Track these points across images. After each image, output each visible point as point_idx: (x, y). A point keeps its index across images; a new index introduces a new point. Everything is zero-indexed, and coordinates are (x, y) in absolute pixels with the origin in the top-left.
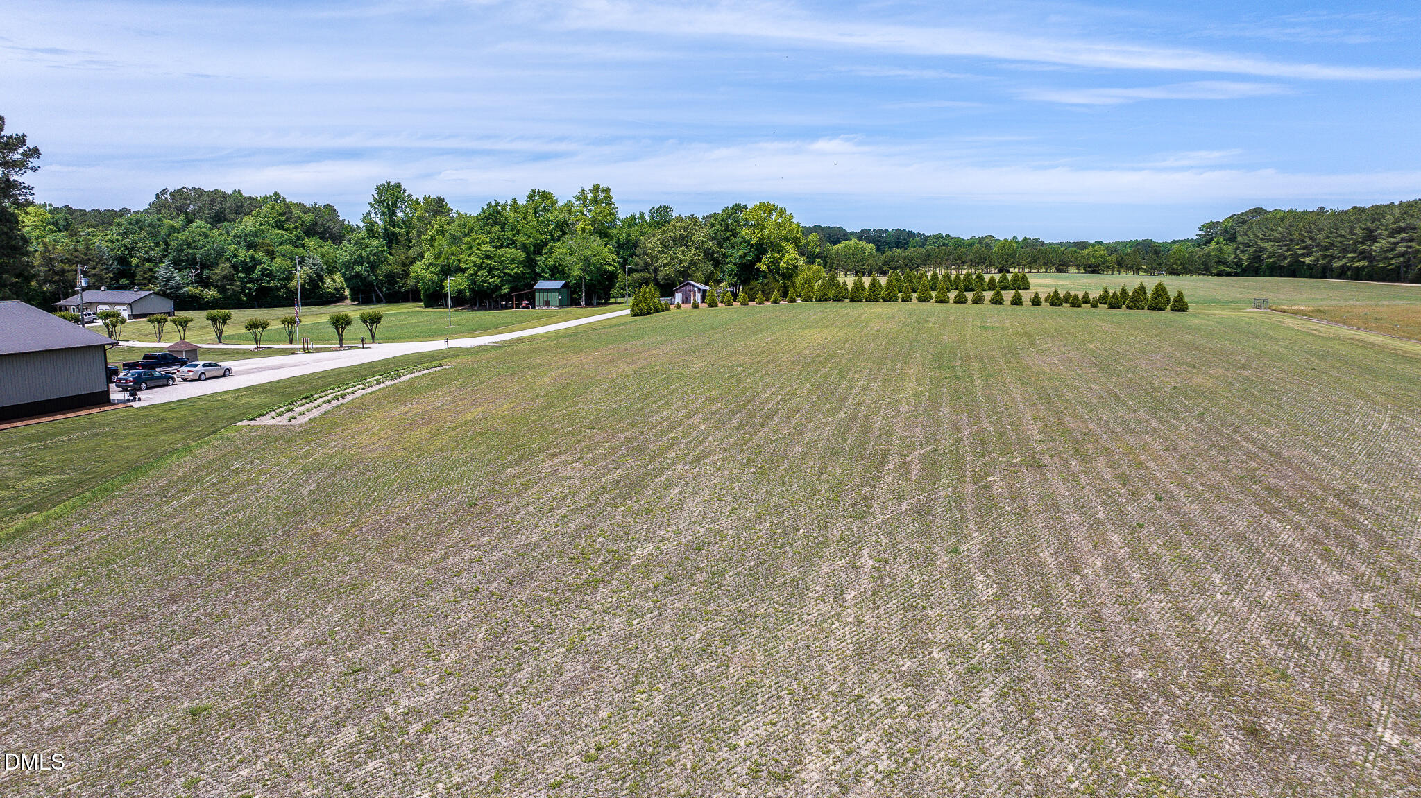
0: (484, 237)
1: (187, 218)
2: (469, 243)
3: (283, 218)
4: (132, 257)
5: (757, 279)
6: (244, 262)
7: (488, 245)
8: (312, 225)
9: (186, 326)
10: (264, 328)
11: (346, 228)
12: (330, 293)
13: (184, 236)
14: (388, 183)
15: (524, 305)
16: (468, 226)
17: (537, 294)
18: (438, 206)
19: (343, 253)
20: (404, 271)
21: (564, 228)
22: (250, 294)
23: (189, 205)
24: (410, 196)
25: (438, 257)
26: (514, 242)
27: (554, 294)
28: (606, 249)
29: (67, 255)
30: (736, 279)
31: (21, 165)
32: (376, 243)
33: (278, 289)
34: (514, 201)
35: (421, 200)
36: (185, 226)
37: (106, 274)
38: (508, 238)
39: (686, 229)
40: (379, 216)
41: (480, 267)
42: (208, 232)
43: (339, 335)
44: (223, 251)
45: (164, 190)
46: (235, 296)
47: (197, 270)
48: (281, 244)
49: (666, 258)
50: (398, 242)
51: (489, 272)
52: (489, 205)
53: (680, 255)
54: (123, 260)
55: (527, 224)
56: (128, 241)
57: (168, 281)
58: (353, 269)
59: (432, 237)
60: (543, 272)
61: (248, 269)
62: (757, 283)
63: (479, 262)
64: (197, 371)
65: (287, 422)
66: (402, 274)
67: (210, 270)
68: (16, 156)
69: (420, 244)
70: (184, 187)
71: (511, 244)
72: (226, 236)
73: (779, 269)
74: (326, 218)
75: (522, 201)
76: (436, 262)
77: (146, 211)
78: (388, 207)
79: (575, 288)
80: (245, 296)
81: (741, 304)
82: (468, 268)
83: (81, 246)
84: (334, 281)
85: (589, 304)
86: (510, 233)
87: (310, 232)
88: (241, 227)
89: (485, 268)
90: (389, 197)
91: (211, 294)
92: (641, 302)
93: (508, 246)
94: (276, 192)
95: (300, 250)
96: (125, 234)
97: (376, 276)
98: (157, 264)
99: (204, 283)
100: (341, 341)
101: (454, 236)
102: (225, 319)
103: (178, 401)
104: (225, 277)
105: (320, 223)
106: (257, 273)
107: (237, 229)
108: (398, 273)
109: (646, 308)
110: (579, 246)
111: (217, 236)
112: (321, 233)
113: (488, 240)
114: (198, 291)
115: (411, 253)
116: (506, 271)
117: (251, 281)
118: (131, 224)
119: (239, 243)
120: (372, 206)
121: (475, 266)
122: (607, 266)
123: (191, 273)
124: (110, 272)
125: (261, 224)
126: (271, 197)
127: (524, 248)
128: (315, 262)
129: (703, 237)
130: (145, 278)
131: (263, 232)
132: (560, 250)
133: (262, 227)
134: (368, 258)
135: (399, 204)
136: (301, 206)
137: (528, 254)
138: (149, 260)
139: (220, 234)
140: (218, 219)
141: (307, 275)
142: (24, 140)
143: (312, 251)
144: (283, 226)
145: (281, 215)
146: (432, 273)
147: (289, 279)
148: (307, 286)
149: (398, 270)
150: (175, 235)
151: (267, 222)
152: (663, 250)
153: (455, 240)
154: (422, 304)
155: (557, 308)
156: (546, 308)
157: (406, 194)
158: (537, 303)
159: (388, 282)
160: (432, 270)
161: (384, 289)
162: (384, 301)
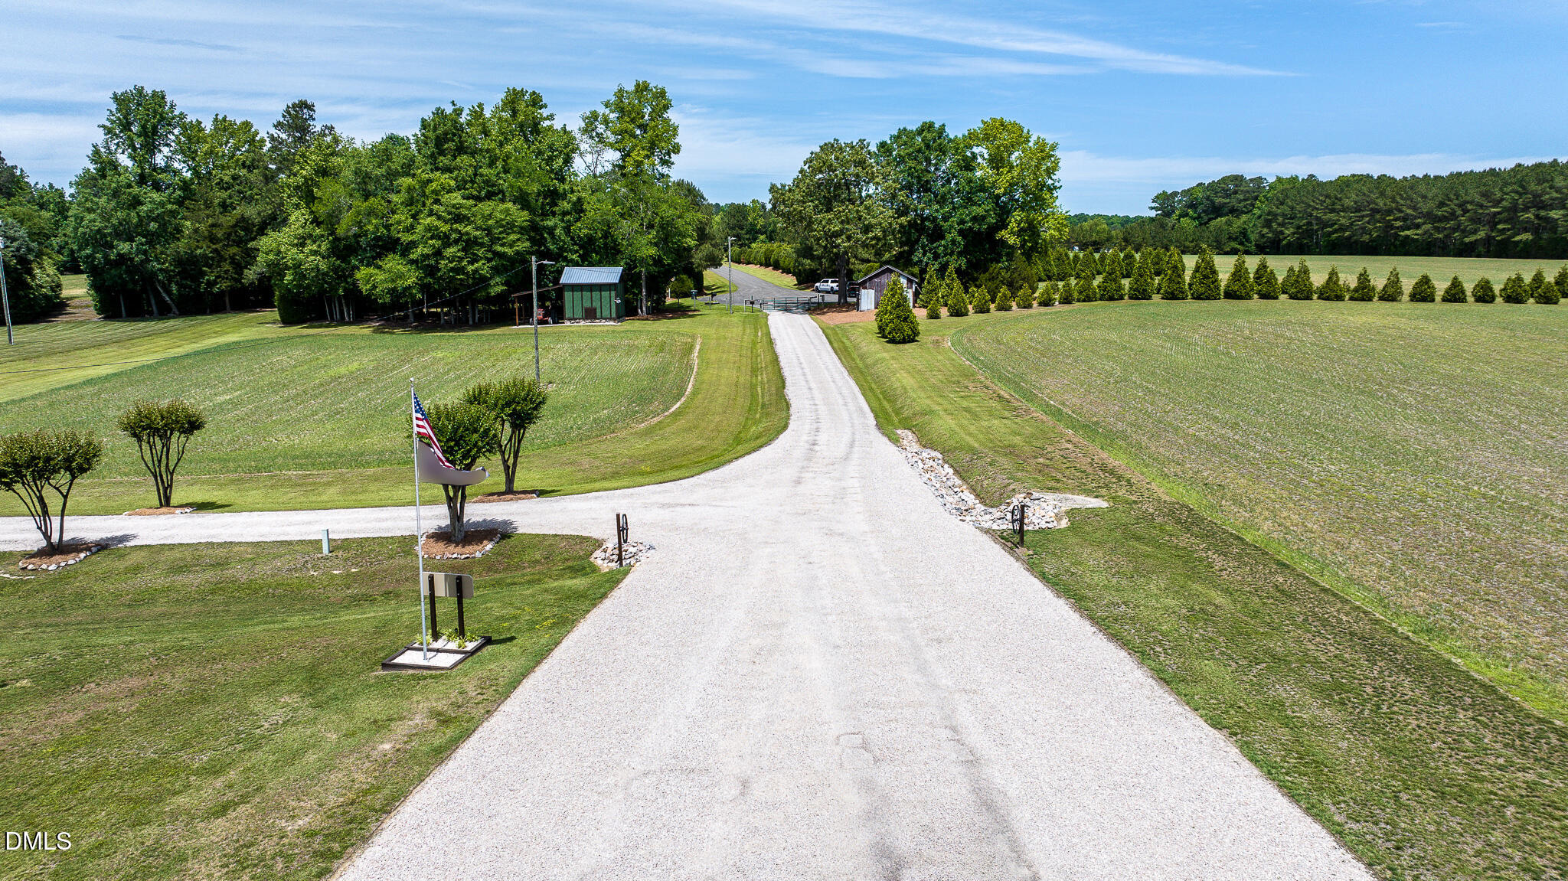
0: (446, 179)
2: (409, 190)
5: (998, 261)
7: (457, 194)
12: (46, 296)
15: (538, 317)
17: (568, 295)
20: (215, 251)
24: (183, 115)
25: (325, 221)
27: (605, 294)
34: (478, 109)
40: (124, 153)
41: (445, 240)
51: (465, 250)
52: (439, 113)
58: (112, 247)
62: (1000, 269)
63: (442, 228)
66: (212, 258)
71: (496, 194)
75: (492, 109)
82: (418, 242)
86: (488, 171)
89: (456, 242)
93: (492, 197)
97: (159, 262)
101: (363, 177)
108: (205, 256)
110: (641, 198)
113: (452, 183)
115: (244, 215)
116: (499, 248)
120: (109, 131)
121: (433, 237)
127: (523, 200)
132: (598, 205)
135: (161, 132)
137: (531, 213)
146: (315, 253)
153: (369, 186)
154: (274, 314)
155: (612, 323)
156: (588, 323)
157: (176, 113)
158: (568, 313)
159: (184, 274)
160: (315, 247)
161: (174, 288)
162: (175, 309)
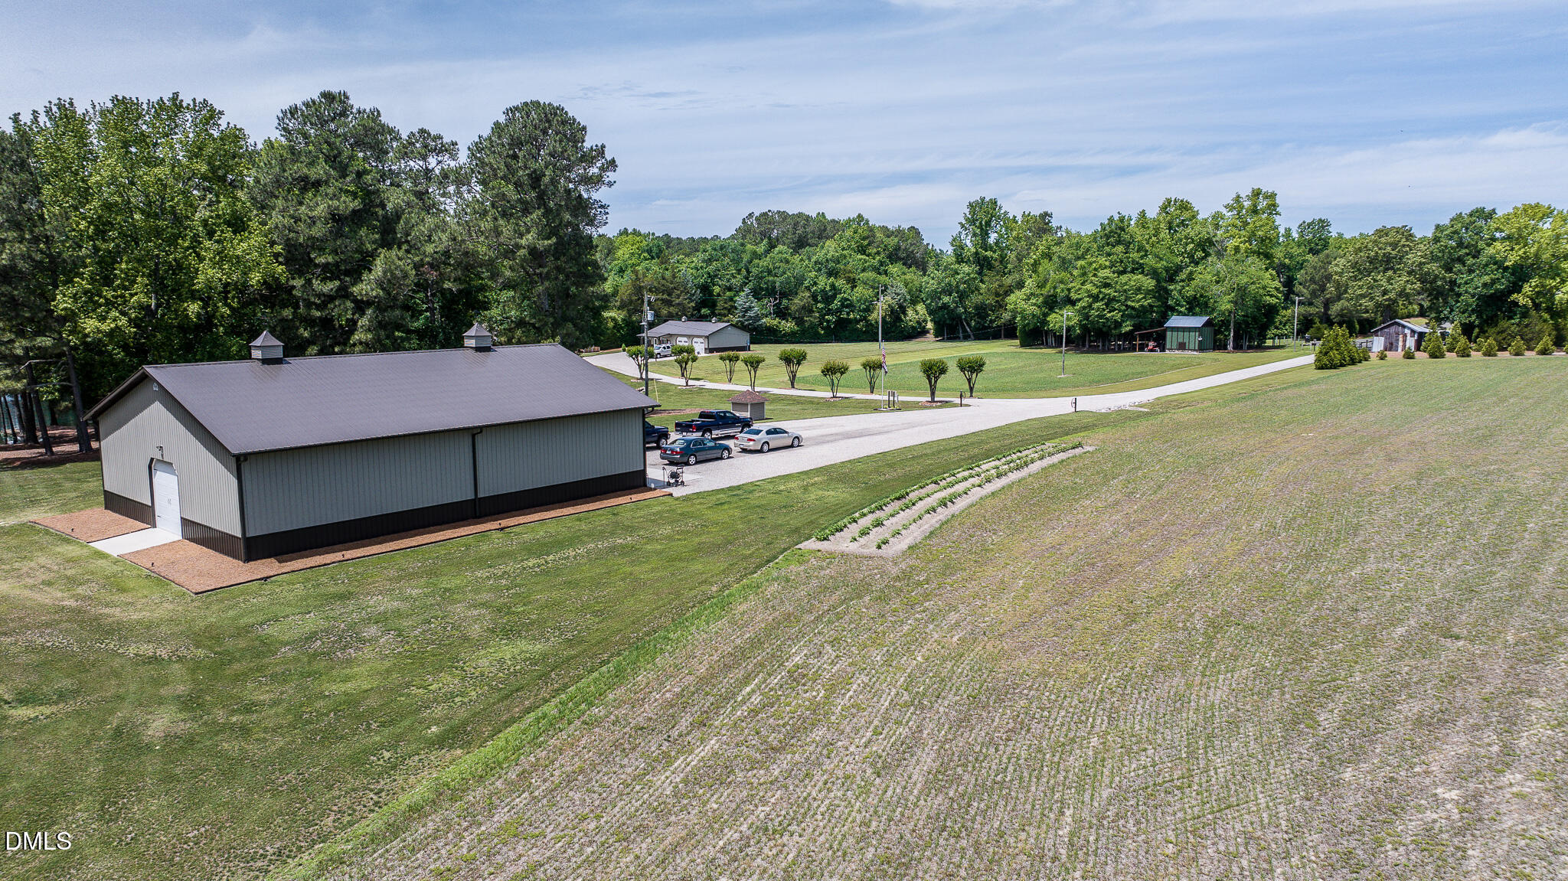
0: (1103, 260)
1: (770, 243)
2: (1083, 267)
3: (866, 243)
4: (714, 285)
5: (1511, 318)
6: (823, 291)
7: (1108, 270)
8: (895, 250)
9: (757, 367)
10: (842, 373)
11: (930, 253)
12: (913, 327)
13: (765, 262)
14: (983, 199)
15: (1150, 347)
16: (1080, 249)
17: (1169, 334)
18: (1042, 224)
19: (930, 282)
20: (997, 301)
21: (1206, 246)
22: (829, 327)
23: (773, 230)
24: (1006, 213)
25: (1041, 285)
26: (1141, 266)
27: (1192, 334)
28: (1267, 275)
29: (655, 284)
30: (1474, 317)
31: (596, 181)
32: (966, 269)
33: (858, 322)
34: (1143, 214)
35: (1019, 218)
36: (768, 252)
37: (689, 303)
38: (1133, 261)
39: (1394, 245)
40: (969, 237)
41: (1096, 298)
42: (790, 258)
43: (931, 386)
44: (800, 280)
45: (750, 214)
46: (812, 328)
47: (776, 299)
48: (863, 270)
49: (1360, 287)
50: (990, 267)
51: (1107, 305)
52: (1111, 219)
53: (1384, 283)
54: (705, 289)
55: (1158, 243)
56: (711, 269)
57: (746, 312)
58: (940, 299)
59: (1035, 261)
60: (1178, 305)
61: (828, 299)
62: (1512, 325)
63: (1095, 291)
64: (759, 440)
65: (873, 550)
66: (995, 306)
67: (789, 300)
68: (594, 170)
69: (1018, 268)
70: (769, 211)
71: (1137, 269)
72: (807, 262)
73: (1553, 304)
74: (909, 241)
75: (1152, 213)
76: (1038, 292)
77: (733, 237)
78: (981, 227)
79: (1221, 327)
80: (823, 328)
81: (1485, 354)
82: (1080, 300)
83: (668, 274)
84: (917, 313)
85: (1238, 347)
86: (1135, 254)
87: (894, 256)
88: (824, 252)
89: (1102, 300)
90: (983, 216)
91: (788, 326)
92: (1331, 349)
93: (1133, 271)
94: (859, 214)
95: (883, 278)
96: (709, 261)
97: (965, 308)
98: (737, 293)
99: (782, 313)
100: (933, 394)
101: (1064, 259)
102: (801, 358)
103: (730, 489)
104: (804, 307)
105: (903, 247)
106: (836, 304)
107: (819, 254)
108: (990, 304)
109: (1339, 357)
110: (1230, 270)
111: (800, 263)
112: (903, 259)
113: (1107, 263)
114: (775, 322)
115: (1008, 280)
116: (1129, 303)
117: (829, 312)
118: (715, 250)
119: (820, 270)
120: (963, 226)
121: (1089, 296)
122: (1268, 298)
123: (769, 303)
124: (693, 301)
125: (843, 249)
126: (854, 220)
127: (1154, 274)
128: (898, 291)
129: (1422, 257)
130: (725, 308)
131: (845, 257)
132: (1204, 276)
133: (845, 252)
134: (957, 286)
135: (993, 224)
136: (884, 229)
137: (1158, 281)
138: (730, 289)
139: (802, 260)
140: (800, 244)
141: (889, 305)
142: (603, 153)
143: (895, 279)
144: (865, 251)
145: (864, 239)
146: (1035, 304)
147: (869, 310)
148: (888, 319)
149: (990, 300)
150: (757, 261)
151: (849, 246)
152: (1355, 277)
153: (1065, 265)
154: (1018, 342)
155: (1195, 353)
156: (1180, 352)
157: (1002, 212)
158: (1168, 346)
159: (979, 315)
160: (1034, 301)
161: (973, 323)
162: (972, 337)
